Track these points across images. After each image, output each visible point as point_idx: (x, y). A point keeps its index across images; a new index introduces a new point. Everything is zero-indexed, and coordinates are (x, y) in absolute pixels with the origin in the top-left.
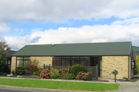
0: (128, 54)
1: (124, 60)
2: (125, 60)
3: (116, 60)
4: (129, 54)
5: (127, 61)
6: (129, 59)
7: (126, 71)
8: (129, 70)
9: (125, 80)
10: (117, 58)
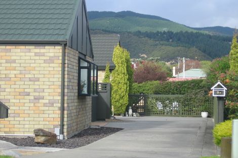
0: (60, 39)
1: (45, 61)
2: (51, 60)
3: (14, 61)
4: (68, 37)
5: (57, 66)
6: (64, 60)
7: (51, 104)
8: (63, 103)
9: (41, 139)
10: (19, 53)
